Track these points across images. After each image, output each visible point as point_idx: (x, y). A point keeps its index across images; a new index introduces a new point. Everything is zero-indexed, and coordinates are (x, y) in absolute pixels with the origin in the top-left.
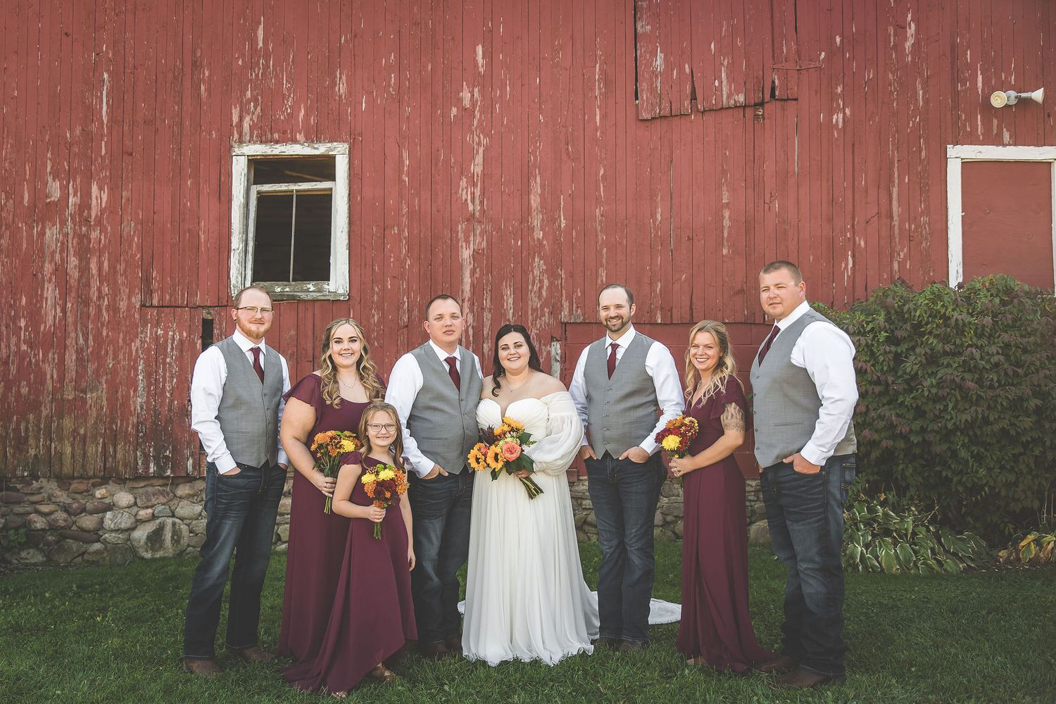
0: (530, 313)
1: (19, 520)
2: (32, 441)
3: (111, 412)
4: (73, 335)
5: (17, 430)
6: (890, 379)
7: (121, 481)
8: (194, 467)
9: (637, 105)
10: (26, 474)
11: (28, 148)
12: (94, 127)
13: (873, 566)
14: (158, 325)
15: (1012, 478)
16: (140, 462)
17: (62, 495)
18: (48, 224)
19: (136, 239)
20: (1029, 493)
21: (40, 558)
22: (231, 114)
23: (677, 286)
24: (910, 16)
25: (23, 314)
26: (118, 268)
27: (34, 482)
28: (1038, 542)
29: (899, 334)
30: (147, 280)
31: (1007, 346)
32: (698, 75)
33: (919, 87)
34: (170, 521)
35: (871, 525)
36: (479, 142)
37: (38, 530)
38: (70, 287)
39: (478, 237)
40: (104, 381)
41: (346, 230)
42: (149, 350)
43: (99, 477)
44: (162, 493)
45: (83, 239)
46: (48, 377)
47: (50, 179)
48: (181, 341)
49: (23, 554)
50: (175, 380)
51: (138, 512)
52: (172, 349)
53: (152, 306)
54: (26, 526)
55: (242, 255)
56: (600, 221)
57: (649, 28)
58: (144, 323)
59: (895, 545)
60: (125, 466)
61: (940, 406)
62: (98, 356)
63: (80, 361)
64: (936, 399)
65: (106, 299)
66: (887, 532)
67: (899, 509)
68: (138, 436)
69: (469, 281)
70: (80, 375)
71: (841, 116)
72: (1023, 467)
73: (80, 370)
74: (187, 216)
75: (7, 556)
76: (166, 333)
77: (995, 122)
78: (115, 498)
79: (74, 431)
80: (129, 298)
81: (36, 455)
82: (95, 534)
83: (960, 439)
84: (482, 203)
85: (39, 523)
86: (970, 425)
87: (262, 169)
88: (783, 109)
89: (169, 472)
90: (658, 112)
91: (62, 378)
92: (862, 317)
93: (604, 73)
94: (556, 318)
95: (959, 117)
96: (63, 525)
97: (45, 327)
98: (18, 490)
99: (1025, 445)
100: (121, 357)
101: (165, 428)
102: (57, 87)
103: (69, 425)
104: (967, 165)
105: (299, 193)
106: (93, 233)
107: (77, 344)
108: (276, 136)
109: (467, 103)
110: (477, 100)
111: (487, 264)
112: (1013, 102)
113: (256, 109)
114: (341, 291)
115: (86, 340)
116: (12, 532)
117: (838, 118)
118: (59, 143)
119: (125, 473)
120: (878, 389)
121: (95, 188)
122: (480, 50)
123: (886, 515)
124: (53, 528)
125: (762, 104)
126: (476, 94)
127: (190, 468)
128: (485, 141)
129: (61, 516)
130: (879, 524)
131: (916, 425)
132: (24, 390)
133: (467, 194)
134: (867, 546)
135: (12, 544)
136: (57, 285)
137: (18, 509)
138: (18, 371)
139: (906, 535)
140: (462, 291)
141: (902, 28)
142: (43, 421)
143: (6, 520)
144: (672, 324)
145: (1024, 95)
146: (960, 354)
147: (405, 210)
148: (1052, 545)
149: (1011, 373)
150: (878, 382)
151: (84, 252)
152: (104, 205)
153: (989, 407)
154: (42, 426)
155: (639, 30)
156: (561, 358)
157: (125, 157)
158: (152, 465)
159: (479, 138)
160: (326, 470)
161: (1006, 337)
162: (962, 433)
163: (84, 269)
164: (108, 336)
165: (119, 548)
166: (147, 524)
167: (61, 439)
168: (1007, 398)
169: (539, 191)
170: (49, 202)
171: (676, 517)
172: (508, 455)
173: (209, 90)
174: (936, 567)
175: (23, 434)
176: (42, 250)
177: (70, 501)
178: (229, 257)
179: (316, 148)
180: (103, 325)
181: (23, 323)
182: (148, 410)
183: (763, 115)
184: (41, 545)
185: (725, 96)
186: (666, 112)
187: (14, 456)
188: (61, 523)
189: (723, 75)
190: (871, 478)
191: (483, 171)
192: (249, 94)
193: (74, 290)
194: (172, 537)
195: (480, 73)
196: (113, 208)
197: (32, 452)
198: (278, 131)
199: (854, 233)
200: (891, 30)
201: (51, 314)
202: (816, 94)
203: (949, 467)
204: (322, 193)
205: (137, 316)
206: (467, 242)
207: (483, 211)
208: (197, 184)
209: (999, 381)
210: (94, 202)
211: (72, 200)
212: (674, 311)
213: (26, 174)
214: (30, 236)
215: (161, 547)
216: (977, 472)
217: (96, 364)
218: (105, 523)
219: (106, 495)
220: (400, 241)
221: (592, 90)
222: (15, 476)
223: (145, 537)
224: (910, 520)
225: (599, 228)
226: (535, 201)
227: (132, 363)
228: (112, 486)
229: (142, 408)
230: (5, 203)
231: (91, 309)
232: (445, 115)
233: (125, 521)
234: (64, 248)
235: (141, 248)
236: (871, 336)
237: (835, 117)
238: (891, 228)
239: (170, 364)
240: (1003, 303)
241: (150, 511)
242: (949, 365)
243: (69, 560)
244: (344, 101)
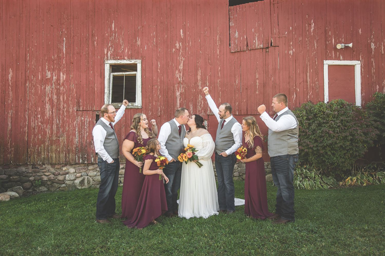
0: (198, 112)
1: (39, 178)
2: (42, 153)
3: (68, 143)
4: (55, 120)
5: (38, 150)
6: (307, 131)
7: (71, 165)
8: (94, 160)
9: (230, 48)
10: (41, 163)
11: (40, 61)
12: (61, 55)
13: (302, 187)
14: (82, 116)
15: (343, 160)
16: (77, 159)
17: (52, 170)
18: (47, 85)
19: (75, 90)
20: (348, 165)
21: (46, 189)
22: (104, 51)
23: (242, 103)
24: (312, 21)
25: (39, 113)
26: (69, 99)
27: (43, 166)
28: (351, 179)
29: (310, 117)
30: (78, 103)
31: (342, 120)
32: (248, 39)
33: (315, 42)
34: (86, 177)
35: (302, 175)
36: (182, 60)
37: (45, 181)
38: (54, 105)
39: (182, 89)
40: (65, 134)
41: (141, 87)
42: (79, 124)
43: (64, 164)
44: (84, 169)
45: (58, 90)
46: (48, 133)
47: (47, 71)
48: (89, 121)
49: (40, 188)
50: (88, 134)
51: (76, 174)
52: (87, 124)
53: (80, 111)
54: (41, 179)
55: (108, 94)
56: (219, 84)
57: (234, 24)
58: (78, 116)
59: (309, 181)
60: (72, 160)
61: (322, 139)
62: (63, 126)
63: (58, 128)
64: (321, 137)
65: (65, 108)
66: (307, 177)
67: (310, 170)
68: (76, 151)
69: (179, 102)
70: (58, 132)
71: (292, 51)
72: (347, 157)
73: (57, 131)
74: (91, 83)
75: (35, 189)
76: (85, 119)
77: (338, 53)
78: (69, 171)
79: (56, 149)
80: (73, 108)
81: (44, 157)
82: (63, 182)
83: (328, 149)
84: (183, 78)
85: (45, 178)
86: (331, 144)
87: (114, 68)
88: (275, 49)
89: (86, 162)
90: (236, 50)
91: (52, 133)
92: (299, 112)
93: (220, 38)
94: (206, 113)
95: (327, 52)
96: (53, 179)
97: (46, 117)
98: (39, 168)
99: (348, 150)
100: (70, 126)
101: (85, 148)
102: (49, 42)
103: (54, 148)
104: (330, 66)
105: (126, 75)
106: (61, 88)
107: (56, 123)
108: (118, 58)
109: (178, 47)
110: (181, 47)
111: (184, 97)
112: (343, 47)
113: (112, 49)
114: (139, 106)
115: (59, 121)
116: (36, 181)
117: (291, 52)
118: (50, 60)
119: (72, 163)
120: (304, 134)
121: (61, 74)
122: (181, 31)
123: (306, 172)
124: (50, 180)
125: (268, 48)
126: (181, 45)
127: (93, 161)
128: (183, 59)
129: (52, 176)
130: (304, 174)
131: (315, 145)
132: (40, 137)
133: (178, 75)
134: (300, 181)
135: (37, 185)
136: (50, 104)
137: (38, 174)
138: (38, 131)
139: (312, 178)
140: (177, 105)
141: (310, 24)
142: (46, 146)
143: (35, 177)
144: (241, 115)
145: (346, 45)
146: (328, 123)
147: (159, 80)
148: (355, 180)
149: (343, 129)
150: (304, 132)
151: (58, 94)
152: (64, 79)
153: (337, 139)
154: (46, 148)
155: (231, 25)
156: (207, 125)
157: (71, 64)
158: (81, 160)
159: (182, 58)
160: (138, 160)
161: (342, 118)
162: (329, 147)
163: (58, 99)
164: (66, 120)
165: (71, 186)
166: (79, 178)
167: (52, 152)
168: (342, 136)
169: (200, 74)
170: (47, 78)
171: (243, 174)
172: (189, 156)
173: (97, 43)
174: (321, 187)
175: (40, 151)
176: (45, 93)
177: (55, 171)
178: (104, 95)
179: (131, 61)
180: (64, 117)
181: (39, 116)
182: (79, 143)
183: (268, 51)
184: (46, 185)
185: (257, 45)
186: (239, 50)
187: (37, 157)
188: (52, 178)
189: (256, 39)
190: (302, 161)
191: (183, 68)
192: (110, 44)
193: (55, 106)
194: (87, 182)
195: (182, 38)
196: (67, 80)
197: (43, 156)
198: (119, 56)
199: (296, 87)
200: (307, 25)
201: (48, 113)
202: (284, 44)
203: (325, 157)
204: (133, 75)
205: (75, 114)
206: (178, 90)
207: (183, 81)
208: (94, 73)
209: (340, 131)
210: (61, 78)
211: (54, 78)
212: (242, 111)
213: (39, 70)
214: (41, 89)
215: (84, 185)
216: (333, 159)
217: (63, 129)
218: (66, 178)
219: (66, 169)
220: (158, 90)
221: (216, 43)
222: (37, 164)
223: (79, 182)
224: (313, 173)
225: (219, 86)
226: (199, 77)
227: (74, 128)
228: (68, 167)
229: (77, 142)
230: (33, 79)
231: (61, 111)
232: (171, 51)
233: (72, 177)
234: (52, 93)
235: (76, 93)
236: (301, 118)
237: (290, 52)
238: (307, 85)
239: (86, 128)
240: (341, 108)
241: (80, 174)
242: (325, 126)
243: (55, 190)
244: (140, 47)
